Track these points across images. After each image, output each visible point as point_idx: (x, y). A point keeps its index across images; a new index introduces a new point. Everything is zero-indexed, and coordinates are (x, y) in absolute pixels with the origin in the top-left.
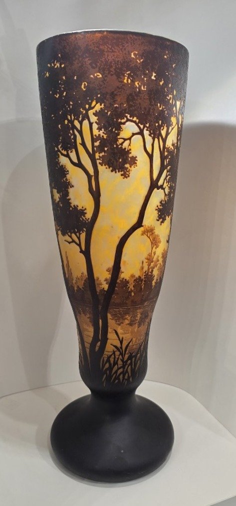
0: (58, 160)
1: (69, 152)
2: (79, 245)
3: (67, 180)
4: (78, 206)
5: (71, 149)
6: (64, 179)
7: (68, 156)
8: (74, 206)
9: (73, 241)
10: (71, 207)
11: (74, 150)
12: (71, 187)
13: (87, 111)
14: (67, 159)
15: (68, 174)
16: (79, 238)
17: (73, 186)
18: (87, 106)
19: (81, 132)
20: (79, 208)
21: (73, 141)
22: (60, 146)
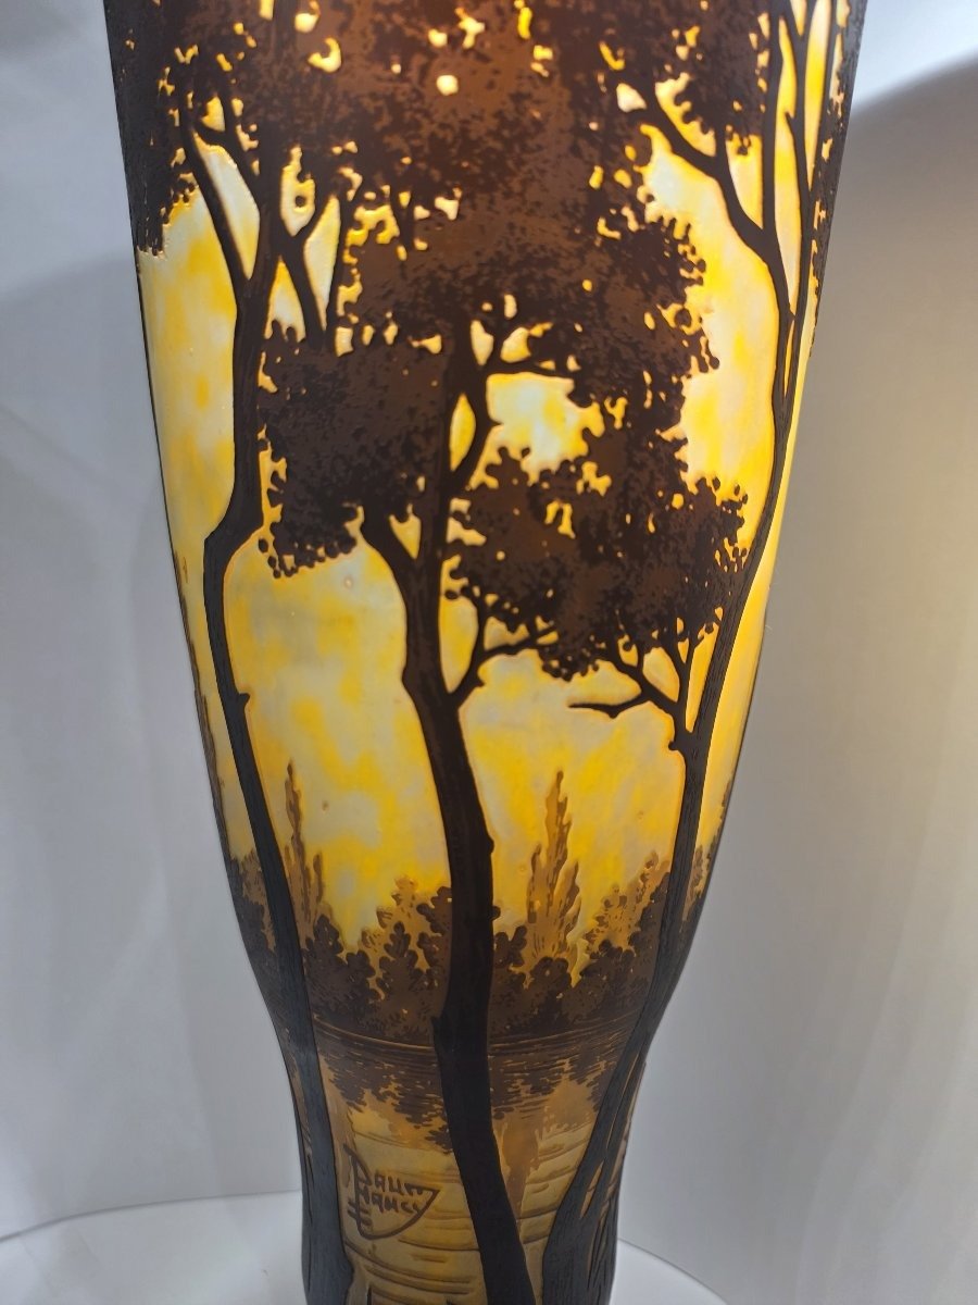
0: (638, 180)
1: (732, 146)
2: (675, 709)
3: (683, 317)
4: (716, 483)
5: (743, 130)
6: (669, 314)
7: (716, 168)
8: (701, 483)
9: (649, 693)
10: (682, 488)
11: (756, 142)
12: (703, 368)
14: (709, 187)
15: (700, 281)
16: (683, 670)
17: (715, 363)
20: (722, 495)
21: (762, 84)
22: (666, 91)
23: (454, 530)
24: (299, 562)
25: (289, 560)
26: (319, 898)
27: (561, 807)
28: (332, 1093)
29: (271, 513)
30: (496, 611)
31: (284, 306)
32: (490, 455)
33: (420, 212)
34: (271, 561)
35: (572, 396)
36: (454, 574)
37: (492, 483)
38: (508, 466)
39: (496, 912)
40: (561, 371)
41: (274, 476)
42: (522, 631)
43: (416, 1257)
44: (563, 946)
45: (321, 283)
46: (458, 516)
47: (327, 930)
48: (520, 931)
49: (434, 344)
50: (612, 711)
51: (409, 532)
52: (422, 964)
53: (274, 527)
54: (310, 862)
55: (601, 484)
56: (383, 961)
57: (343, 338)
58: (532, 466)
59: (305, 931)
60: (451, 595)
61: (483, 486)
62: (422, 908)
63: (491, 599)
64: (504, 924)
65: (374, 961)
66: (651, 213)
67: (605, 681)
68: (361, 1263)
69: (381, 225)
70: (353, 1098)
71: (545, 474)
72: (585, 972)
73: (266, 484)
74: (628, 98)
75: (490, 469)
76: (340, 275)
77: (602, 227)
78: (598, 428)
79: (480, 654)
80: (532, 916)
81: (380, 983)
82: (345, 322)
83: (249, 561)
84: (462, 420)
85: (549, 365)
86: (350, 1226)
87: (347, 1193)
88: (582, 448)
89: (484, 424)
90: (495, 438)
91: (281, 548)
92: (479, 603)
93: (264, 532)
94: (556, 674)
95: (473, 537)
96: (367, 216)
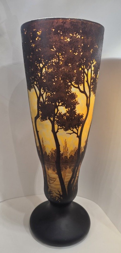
0: (71, 90)
1: (80, 86)
2: (77, 134)
3: (75, 100)
4: (80, 114)
5: (81, 84)
6: (74, 100)
7: (78, 88)
8: (78, 114)
9: (74, 132)
10: (76, 115)
12: (78, 104)
13: (91, 64)
15: (77, 97)
16: (78, 130)
17: (79, 104)
18: (92, 62)
19: (87, 75)
21: (83, 79)
22: (73, 83)
25: (42, 120)
26: (45, 150)
27: (66, 142)
28: (46, 169)
29: (41, 116)
30: (59, 125)
31: (41, 99)
33: (52, 94)
34: (40, 120)
35: (65, 108)
36: (56, 122)
37: (59, 115)
38: (60, 114)
39: (60, 151)
40: (64, 106)
41: (41, 113)
42: (62, 127)
43: (54, 186)
44: (67, 155)
45: (44, 98)
46: (56, 118)
47: (46, 153)
49: (54, 104)
50: (70, 134)
51: (52, 119)
52: (54, 156)
53: (41, 117)
55: (68, 115)
56: (51, 156)
57: (46, 103)
58: (62, 114)
59: (44, 153)
60: (56, 124)
62: (54, 151)
63: (59, 124)
66: (72, 93)
67: (70, 131)
68: (49, 187)
69: (49, 94)
70: (48, 169)
71: (63, 114)
72: (69, 158)
73: (40, 114)
74: (69, 84)
75: (59, 114)
76: (46, 98)
77: (67, 94)
78: (68, 110)
79: (58, 129)
80: (64, 152)
81: (50, 158)
82: (46, 102)
83: (39, 120)
84: (56, 110)
85: (63, 105)
86: (48, 183)
87: (48, 179)
88: (66, 112)
89: (58, 110)
90: (59, 111)
91: (41, 119)
93: (40, 118)
94: (65, 131)
96: (48, 94)
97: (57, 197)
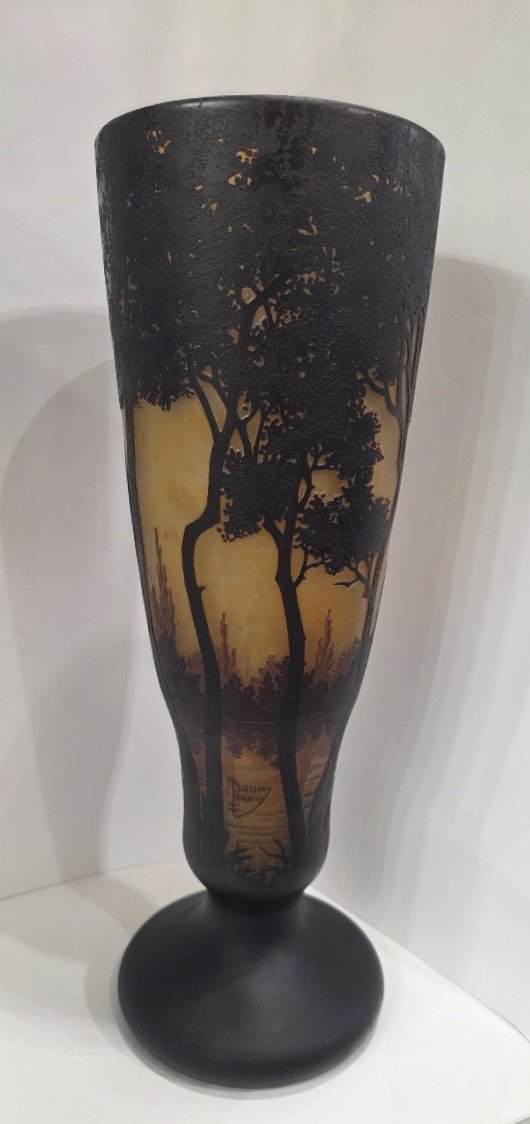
0: (362, 402)
1: (389, 384)
2: (366, 581)
3: (374, 445)
4: (381, 498)
5: (393, 377)
6: (369, 444)
7: (385, 392)
8: (377, 500)
9: (359, 577)
10: (372, 503)
11: (396, 380)
12: (379, 461)
14: (382, 400)
15: (379, 431)
16: (369, 570)
17: (383, 458)
21: (398, 361)
22: (371, 371)
23: (298, 524)
24: (236, 537)
25: (231, 536)
26: (233, 667)
27: (329, 622)
28: (225, 752)
29: (225, 519)
30: (312, 552)
31: (236, 446)
32: (311, 498)
33: (291, 417)
34: (223, 536)
35: (339, 476)
36: (297, 540)
37: (312, 507)
38: (318, 501)
39: (303, 664)
40: (336, 468)
41: (227, 505)
42: (320, 559)
43: (261, 820)
44: (327, 675)
45: (253, 442)
46: (300, 519)
47: (235, 679)
48: (313, 671)
49: (294, 461)
50: (348, 585)
51: (281, 526)
52: (276, 688)
53: (225, 524)
54: (230, 652)
55: (347, 505)
56: (260, 689)
57: (260, 459)
58: (325, 501)
59: (224, 681)
60: (296, 547)
61: (309, 509)
62: (277, 665)
63: (310, 548)
64: (307, 669)
65: (256, 690)
66: (366, 412)
67: (345, 574)
68: (232, 830)
69: (277, 420)
70: (237, 752)
71: (330, 503)
73: (223, 507)
74: (359, 377)
75: (312, 503)
76: (260, 436)
77: (351, 420)
78: (347, 487)
79: (305, 568)
80: (317, 665)
81: (257, 698)
82: (261, 452)
83: (210, 536)
84: (303, 487)
85: (332, 467)
86: (229, 816)
87: (228, 799)
88: (341, 494)
89: (310, 488)
90: (315, 492)
91: (228, 531)
92: (305, 549)
93: (220, 526)
94: (330, 573)
95: (305, 527)
96: (273, 418)
97: (271, 868)
